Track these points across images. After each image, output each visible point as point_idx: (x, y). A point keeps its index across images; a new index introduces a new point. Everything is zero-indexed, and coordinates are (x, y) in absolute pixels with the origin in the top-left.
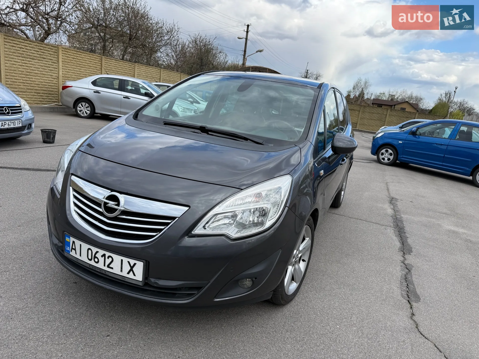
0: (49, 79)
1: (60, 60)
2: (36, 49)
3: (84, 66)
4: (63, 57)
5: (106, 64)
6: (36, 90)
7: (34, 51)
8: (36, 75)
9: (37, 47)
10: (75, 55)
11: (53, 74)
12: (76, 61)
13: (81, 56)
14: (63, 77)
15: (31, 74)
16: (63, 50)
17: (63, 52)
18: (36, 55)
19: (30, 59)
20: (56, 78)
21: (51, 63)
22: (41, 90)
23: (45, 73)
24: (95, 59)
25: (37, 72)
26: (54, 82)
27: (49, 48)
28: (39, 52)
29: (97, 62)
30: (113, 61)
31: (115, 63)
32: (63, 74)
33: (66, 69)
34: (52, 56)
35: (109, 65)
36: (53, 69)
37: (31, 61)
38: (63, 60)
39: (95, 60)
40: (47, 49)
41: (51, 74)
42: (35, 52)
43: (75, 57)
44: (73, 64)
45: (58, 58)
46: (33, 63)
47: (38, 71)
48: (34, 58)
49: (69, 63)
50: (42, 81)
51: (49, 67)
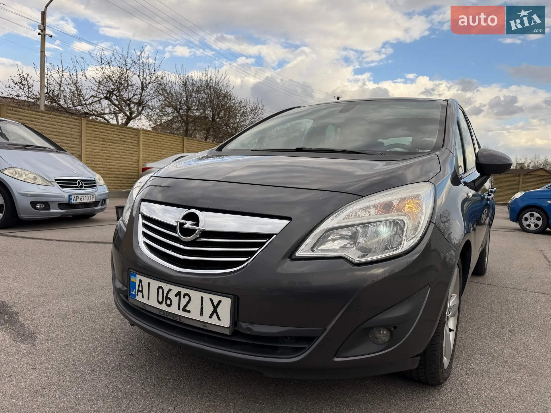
0: (130, 163)
1: (141, 143)
3: (165, 148)
4: (144, 140)
5: (188, 145)
6: (116, 174)
7: (115, 134)
8: (116, 159)
9: (118, 130)
10: (156, 137)
11: (133, 158)
12: (156, 143)
14: (143, 160)
15: (111, 158)
16: (144, 132)
17: (144, 135)
18: (117, 139)
19: (111, 142)
20: (137, 161)
21: (131, 146)
22: (121, 174)
23: (126, 157)
24: (176, 140)
25: (117, 156)
26: (134, 166)
27: (130, 131)
29: (179, 143)
30: (196, 141)
31: (197, 144)
32: (143, 157)
33: (147, 152)
34: (132, 139)
35: (192, 147)
36: (133, 152)
37: (111, 145)
38: (144, 143)
39: (176, 142)
41: (131, 157)
43: (156, 139)
44: (154, 147)
45: (139, 141)
46: (113, 147)
47: (118, 154)
48: (115, 141)
49: (149, 146)
50: (122, 165)
51: (130, 151)
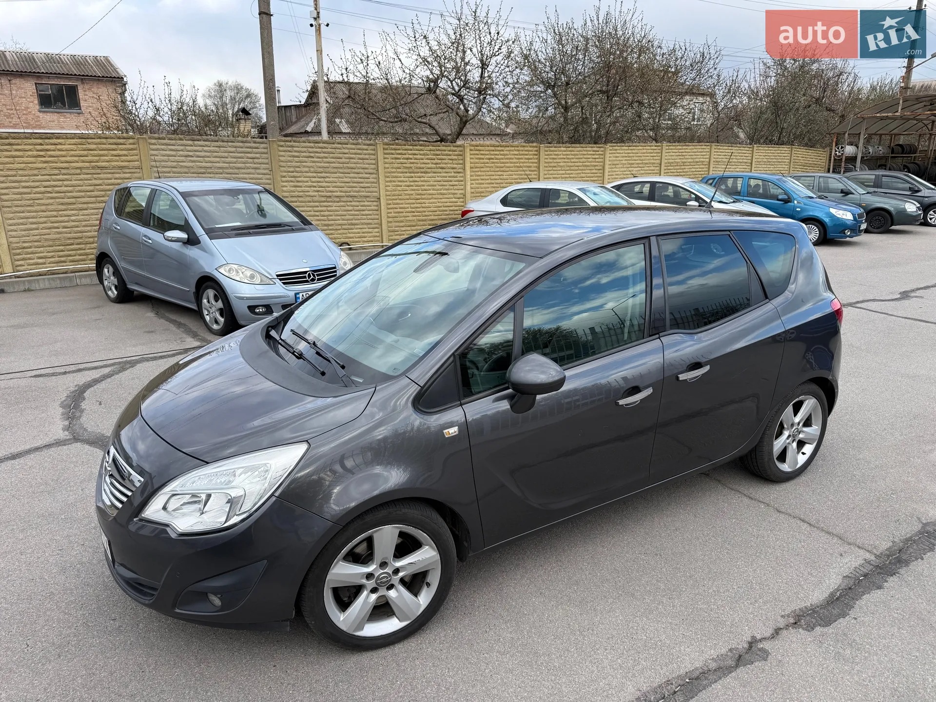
0: (451, 200)
1: (468, 166)
2: (430, 156)
3: (508, 169)
4: (472, 160)
5: (546, 157)
6: (432, 220)
7: (428, 159)
8: (431, 196)
9: (432, 152)
10: (492, 152)
11: (456, 191)
12: (493, 163)
13: (502, 152)
14: (472, 193)
15: (423, 197)
16: (472, 148)
17: (472, 152)
18: (430, 166)
19: (422, 173)
20: (462, 196)
21: (453, 174)
22: (439, 219)
23: (445, 191)
24: (527, 152)
25: (431, 192)
26: (459, 204)
27: (450, 151)
28: (434, 159)
29: (532, 157)
30: (562, 149)
31: (564, 153)
32: (472, 188)
33: (478, 180)
34: (454, 162)
35: (554, 159)
36: (457, 183)
37: (423, 177)
38: (472, 165)
39: (526, 155)
40: (447, 152)
41: (453, 191)
42: (429, 161)
43: (493, 157)
44: (488, 169)
45: (464, 164)
46: (426, 179)
47: (434, 190)
48: (427, 170)
49: (482, 169)
50: (440, 204)
51: (451, 181)
